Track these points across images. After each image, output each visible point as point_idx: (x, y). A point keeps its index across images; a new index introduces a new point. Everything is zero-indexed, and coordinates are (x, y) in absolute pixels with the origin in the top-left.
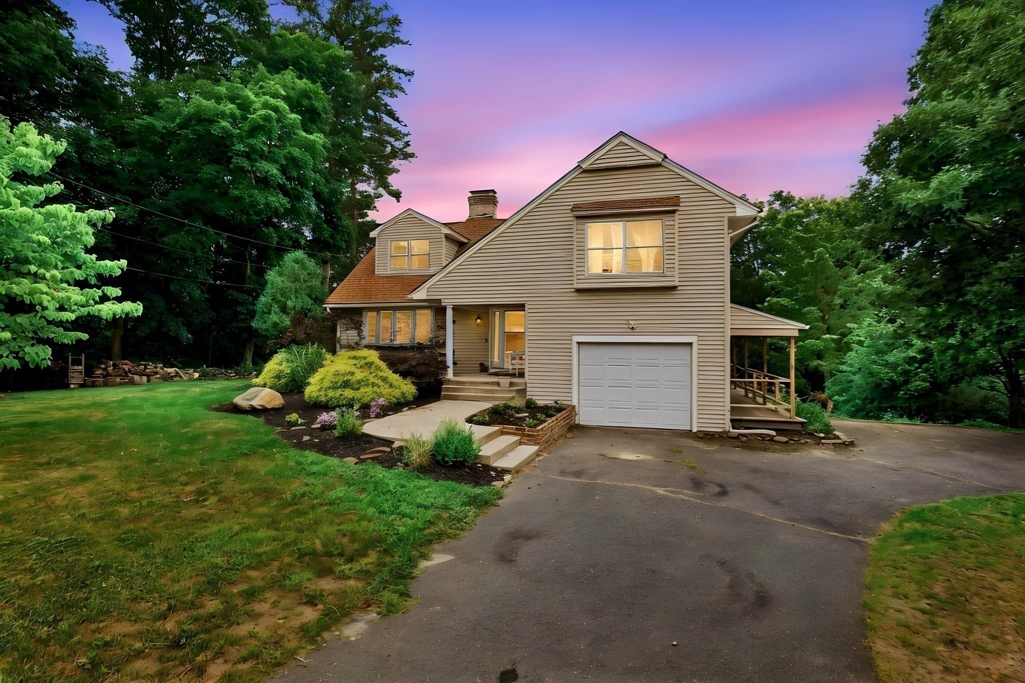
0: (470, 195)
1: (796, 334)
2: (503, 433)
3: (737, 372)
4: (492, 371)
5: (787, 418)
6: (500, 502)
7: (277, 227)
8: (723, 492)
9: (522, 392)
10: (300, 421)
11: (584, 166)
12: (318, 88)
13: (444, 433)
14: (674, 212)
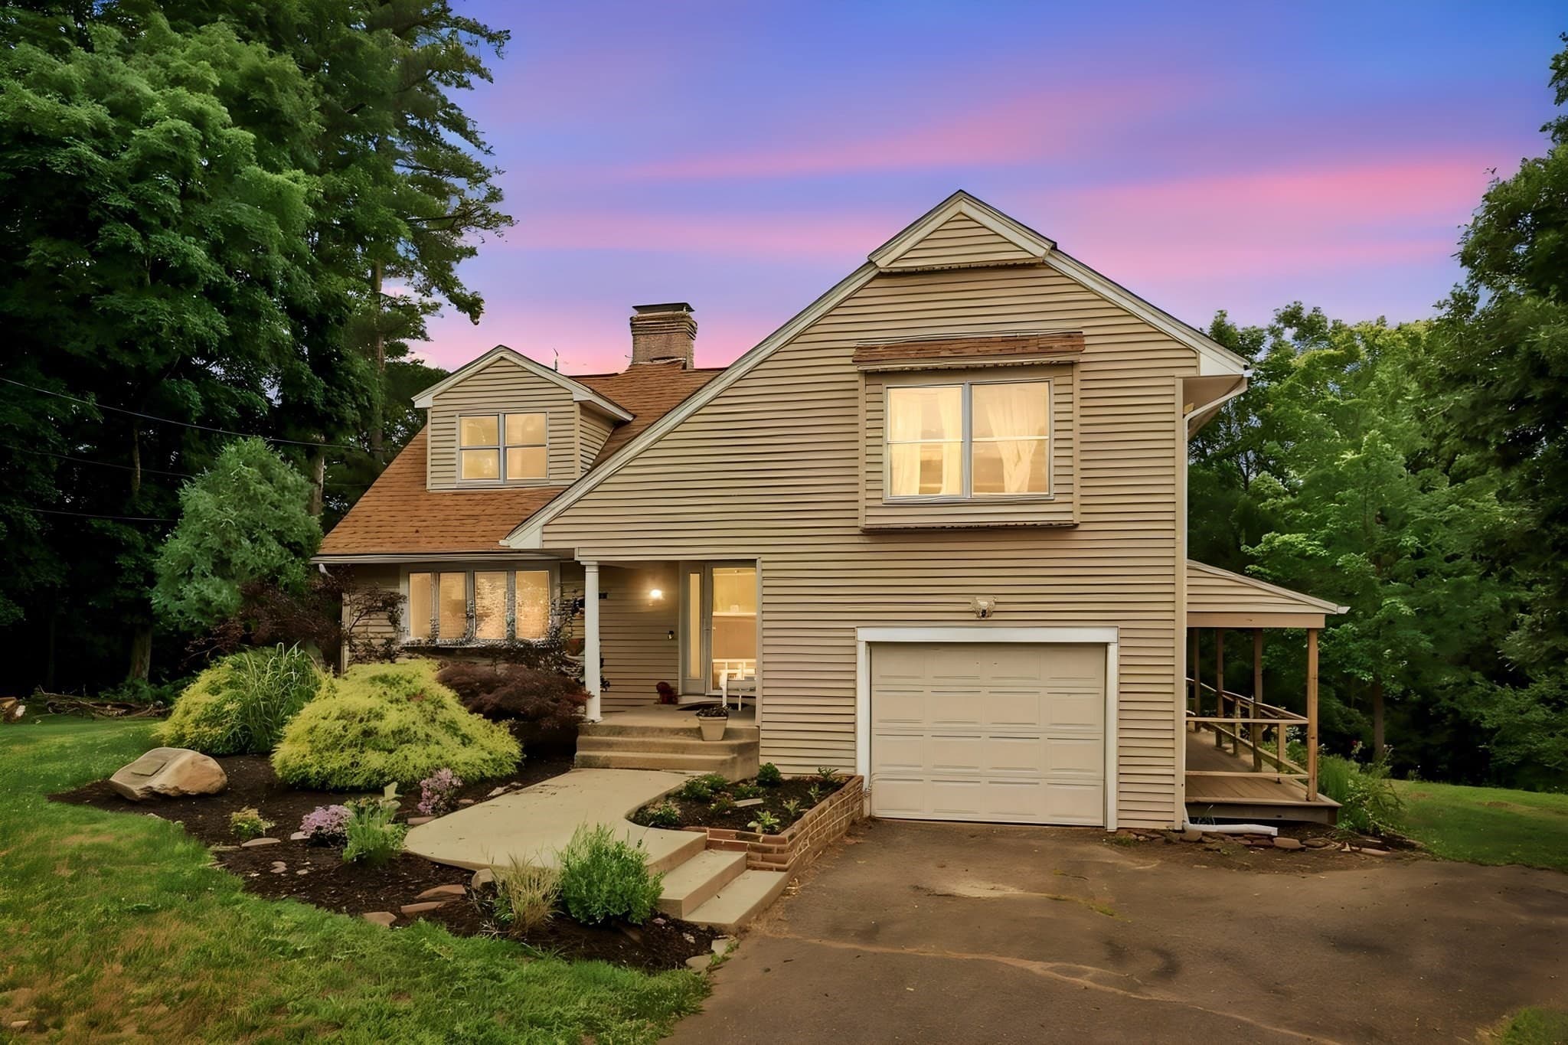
0: (635, 314)
1: (1320, 623)
2: (709, 845)
3: (1201, 702)
4: (686, 700)
5: (1301, 800)
6: (706, 1004)
7: (201, 377)
8: (1169, 970)
9: (749, 749)
10: (266, 825)
11: (883, 263)
12: (288, 64)
13: (584, 855)
14: (1072, 365)
